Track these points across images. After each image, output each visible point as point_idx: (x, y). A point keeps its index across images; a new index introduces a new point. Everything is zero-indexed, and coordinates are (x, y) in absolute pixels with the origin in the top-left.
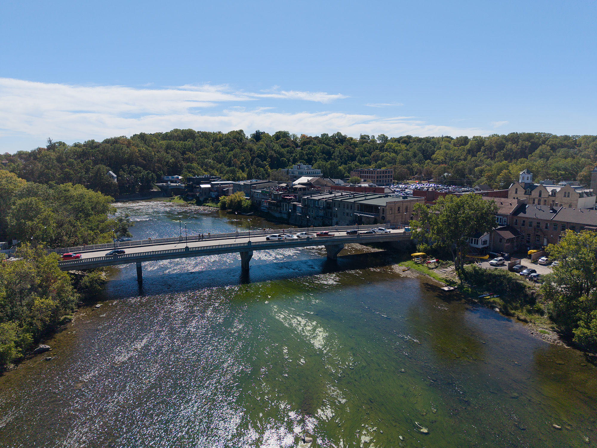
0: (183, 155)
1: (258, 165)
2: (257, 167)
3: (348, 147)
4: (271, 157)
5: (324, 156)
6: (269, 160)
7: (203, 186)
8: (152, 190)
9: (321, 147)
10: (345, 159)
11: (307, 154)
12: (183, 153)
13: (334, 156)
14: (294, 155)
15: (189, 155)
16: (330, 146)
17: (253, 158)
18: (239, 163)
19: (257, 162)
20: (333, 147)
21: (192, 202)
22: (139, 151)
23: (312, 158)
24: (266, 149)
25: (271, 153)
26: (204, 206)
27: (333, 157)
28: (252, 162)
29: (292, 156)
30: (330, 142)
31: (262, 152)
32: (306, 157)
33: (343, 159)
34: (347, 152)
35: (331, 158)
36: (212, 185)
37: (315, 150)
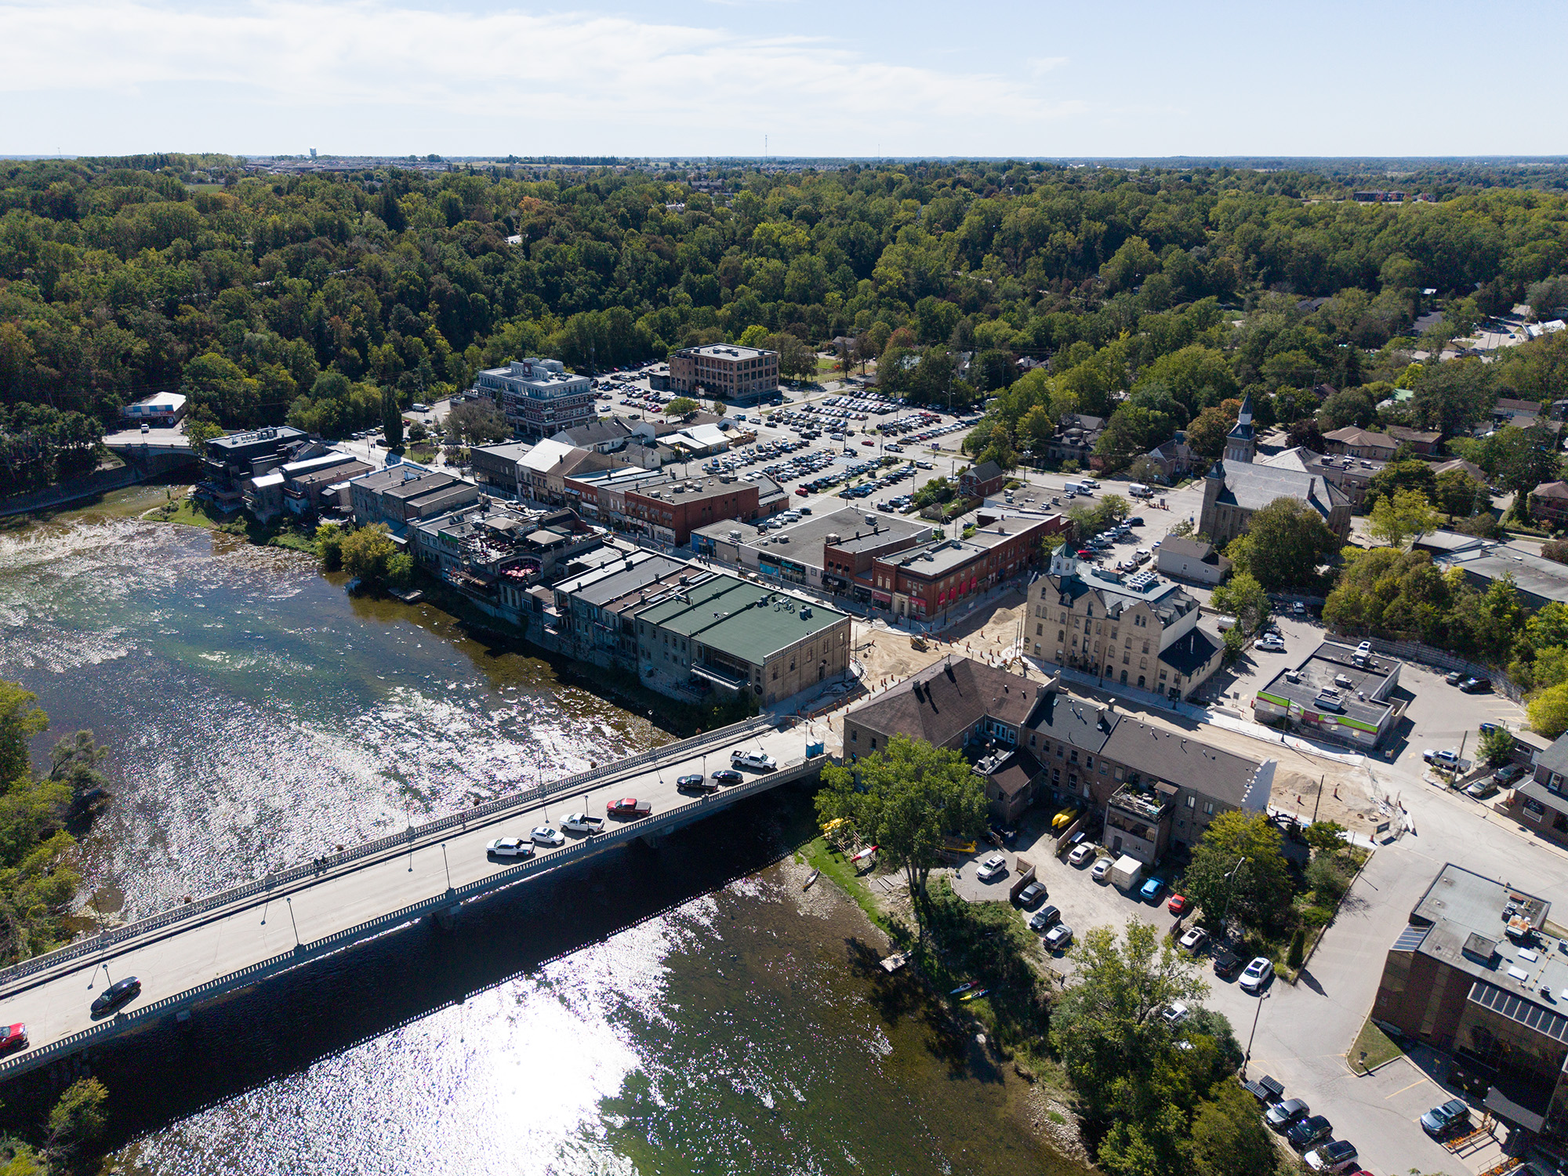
0: (170, 317)
1: (407, 329)
2: (403, 335)
3: (654, 241)
4: (440, 296)
5: (592, 277)
6: (433, 305)
7: (260, 482)
8: (98, 468)
9: (580, 245)
10: (650, 281)
11: (543, 273)
12: (171, 310)
13: (621, 272)
14: (506, 279)
15: (191, 315)
16: (604, 239)
17: (388, 304)
18: (347, 327)
19: (401, 317)
20: (615, 242)
21: (234, 527)
22: (31, 333)
23: (558, 284)
24: (422, 272)
25: (440, 280)
26: (274, 545)
27: (615, 275)
28: (384, 316)
29: (500, 282)
30: (606, 225)
31: (413, 281)
32: (540, 283)
33: (645, 283)
34: (654, 257)
35: (612, 278)
36: (288, 475)
37: (564, 256)
